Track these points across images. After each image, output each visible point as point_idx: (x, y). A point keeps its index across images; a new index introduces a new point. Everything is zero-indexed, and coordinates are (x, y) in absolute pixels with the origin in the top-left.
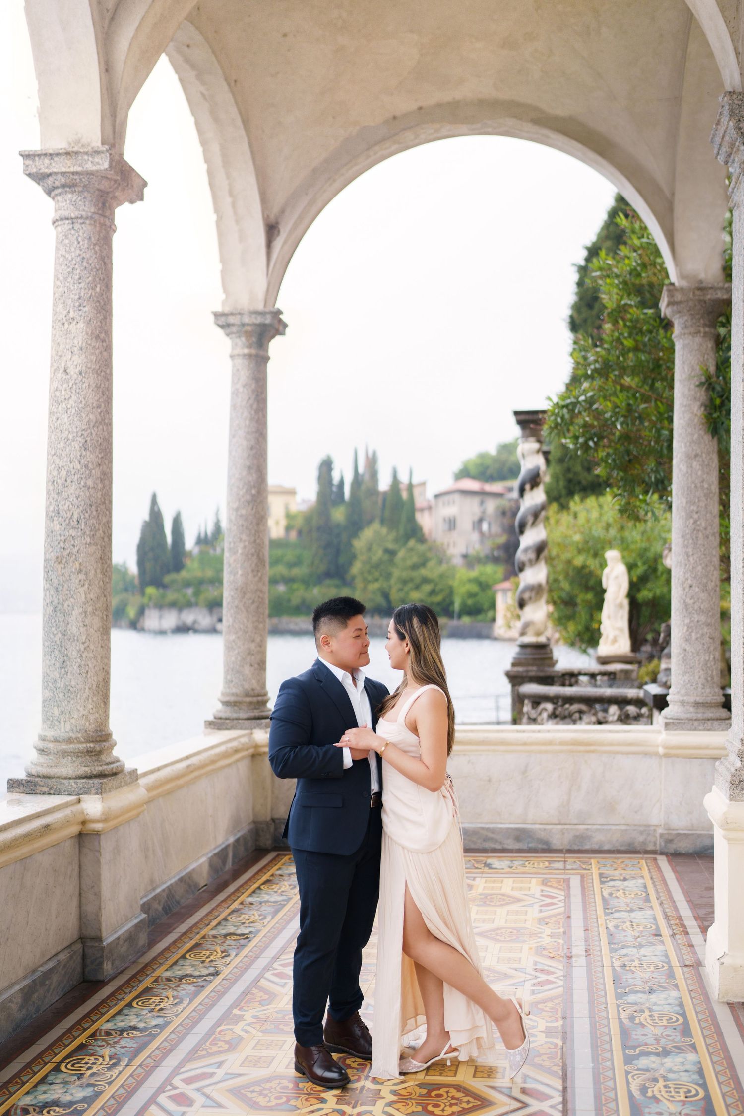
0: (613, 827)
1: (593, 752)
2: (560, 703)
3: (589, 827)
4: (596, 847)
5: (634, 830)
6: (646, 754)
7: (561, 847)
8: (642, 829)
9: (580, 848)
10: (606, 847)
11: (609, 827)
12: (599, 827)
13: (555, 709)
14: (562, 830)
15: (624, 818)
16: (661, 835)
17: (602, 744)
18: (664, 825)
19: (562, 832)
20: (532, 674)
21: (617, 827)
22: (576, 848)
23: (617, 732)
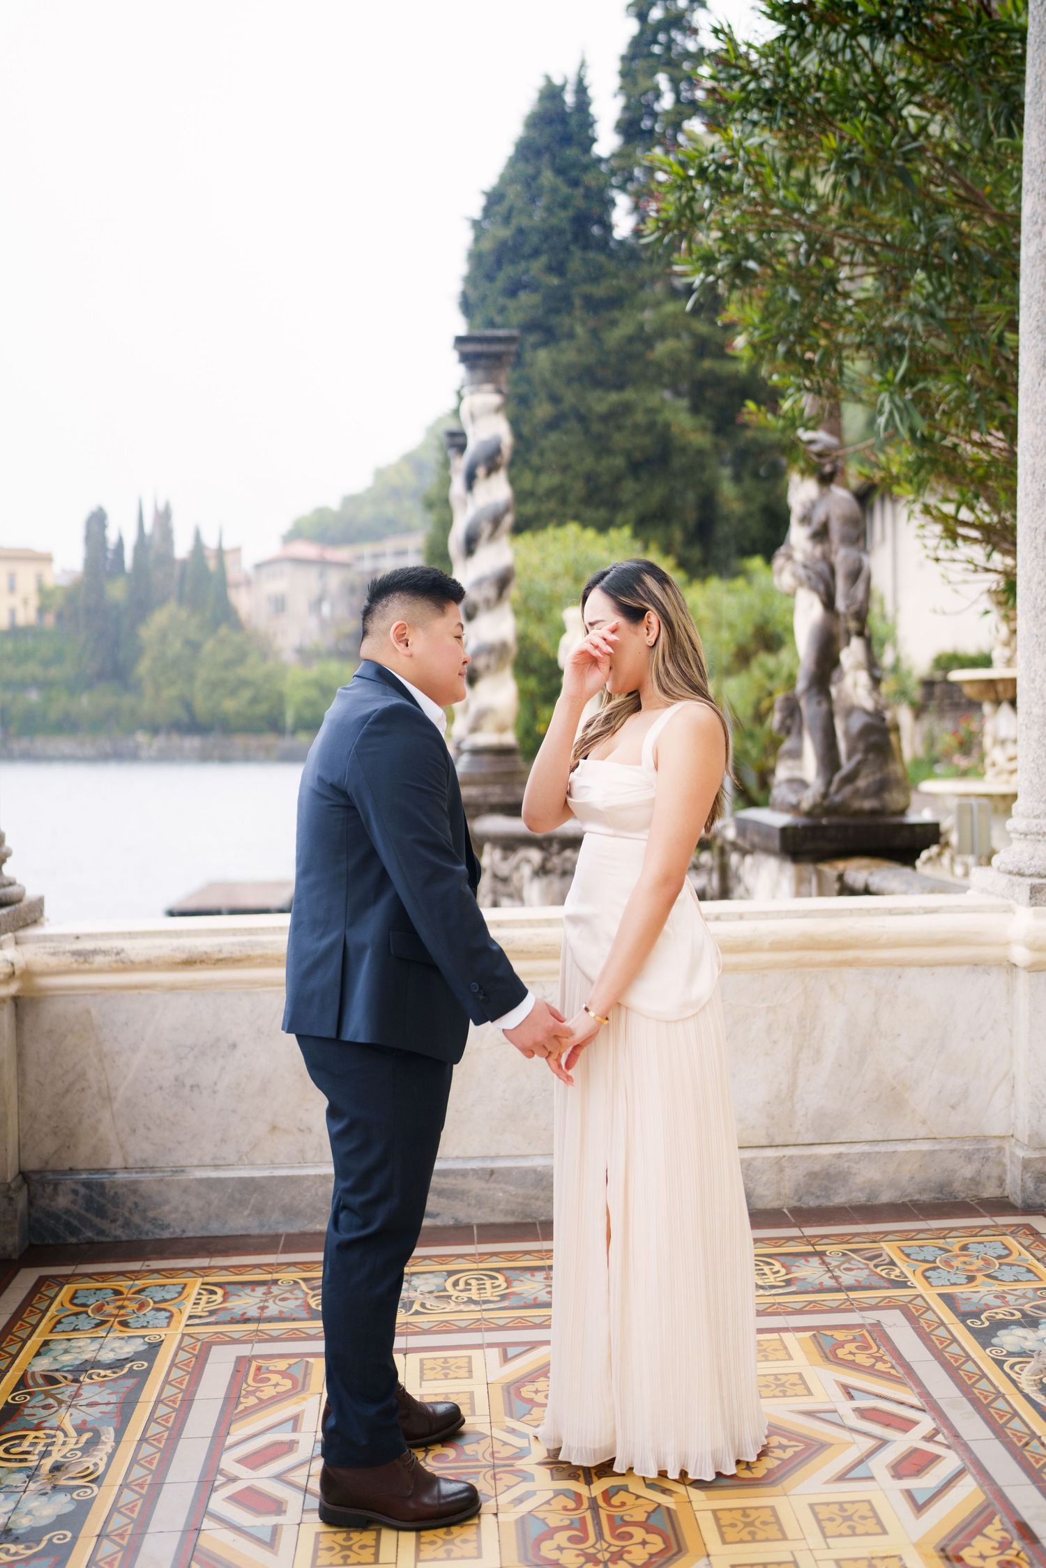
0: (901, 1148)
1: (849, 964)
2: (555, 847)
3: (842, 1149)
4: (860, 1198)
5: (952, 1151)
6: (976, 965)
7: (775, 1204)
8: (968, 1147)
9: (824, 1202)
10: (885, 1197)
11: (890, 1148)
12: (866, 1148)
13: (545, 860)
14: (778, 1160)
15: (924, 1122)
16: (1026, 1164)
17: (874, 944)
18: (1030, 1137)
19: (778, 1164)
20: (494, 799)
21: (911, 1147)
22: (812, 1203)
23: (908, 912)
